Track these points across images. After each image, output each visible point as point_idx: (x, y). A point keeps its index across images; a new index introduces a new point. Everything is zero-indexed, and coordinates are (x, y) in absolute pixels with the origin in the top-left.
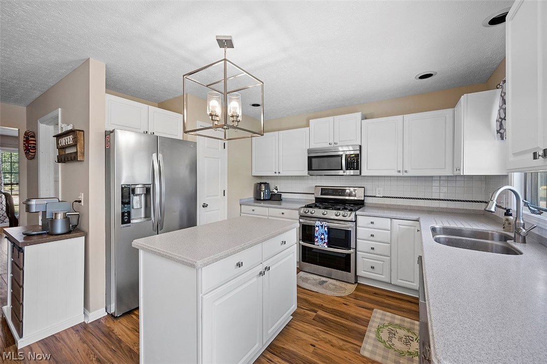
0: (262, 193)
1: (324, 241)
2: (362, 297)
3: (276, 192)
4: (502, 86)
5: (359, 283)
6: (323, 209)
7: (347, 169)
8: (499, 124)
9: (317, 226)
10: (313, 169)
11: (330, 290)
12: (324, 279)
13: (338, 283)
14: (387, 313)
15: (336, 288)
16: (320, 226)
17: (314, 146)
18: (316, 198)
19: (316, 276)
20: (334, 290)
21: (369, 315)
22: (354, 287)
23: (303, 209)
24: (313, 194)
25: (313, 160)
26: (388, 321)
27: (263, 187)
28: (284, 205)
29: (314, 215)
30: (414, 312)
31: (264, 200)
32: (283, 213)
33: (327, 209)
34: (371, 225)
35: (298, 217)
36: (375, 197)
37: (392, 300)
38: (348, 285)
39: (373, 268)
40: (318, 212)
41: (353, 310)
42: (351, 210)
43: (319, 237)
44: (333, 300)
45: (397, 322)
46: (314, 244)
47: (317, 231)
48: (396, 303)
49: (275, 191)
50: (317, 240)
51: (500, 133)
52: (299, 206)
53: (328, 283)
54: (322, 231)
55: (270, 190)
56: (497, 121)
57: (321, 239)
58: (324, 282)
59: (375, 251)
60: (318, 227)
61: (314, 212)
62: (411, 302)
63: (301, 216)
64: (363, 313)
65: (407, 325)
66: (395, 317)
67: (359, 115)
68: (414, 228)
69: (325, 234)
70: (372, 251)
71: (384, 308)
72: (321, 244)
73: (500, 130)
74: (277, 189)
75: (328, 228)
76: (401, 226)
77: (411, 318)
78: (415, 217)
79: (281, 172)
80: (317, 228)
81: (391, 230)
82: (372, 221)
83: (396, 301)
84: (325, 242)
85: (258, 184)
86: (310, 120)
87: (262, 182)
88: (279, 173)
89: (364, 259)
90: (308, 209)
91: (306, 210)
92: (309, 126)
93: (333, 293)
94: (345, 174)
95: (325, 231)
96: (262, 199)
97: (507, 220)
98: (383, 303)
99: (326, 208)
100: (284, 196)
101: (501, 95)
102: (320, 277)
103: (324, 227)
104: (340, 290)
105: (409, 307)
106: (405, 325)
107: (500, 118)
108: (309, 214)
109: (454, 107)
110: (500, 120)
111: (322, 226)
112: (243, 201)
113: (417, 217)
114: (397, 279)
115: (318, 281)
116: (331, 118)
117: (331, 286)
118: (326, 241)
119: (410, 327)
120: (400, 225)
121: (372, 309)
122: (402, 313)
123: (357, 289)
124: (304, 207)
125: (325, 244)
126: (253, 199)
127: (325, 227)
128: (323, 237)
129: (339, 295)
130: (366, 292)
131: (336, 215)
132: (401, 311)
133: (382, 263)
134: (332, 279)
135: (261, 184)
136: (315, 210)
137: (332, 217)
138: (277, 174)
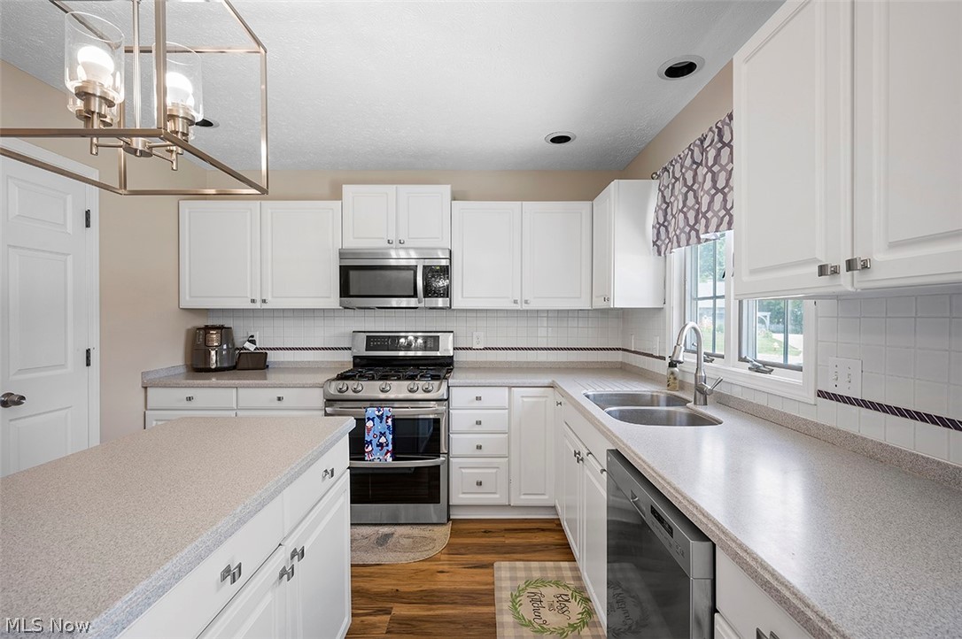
0: (213, 353)
1: (385, 448)
2: (466, 546)
3: (252, 348)
4: (659, 176)
5: (455, 521)
6: (380, 379)
7: (426, 296)
8: (656, 231)
9: (369, 419)
10: (351, 294)
11: (405, 550)
12: (386, 530)
13: (416, 531)
14: (517, 563)
15: (417, 543)
16: (377, 420)
17: (351, 243)
18: (355, 357)
19: (367, 527)
20: (412, 549)
21: (488, 579)
22: (447, 529)
23: (334, 383)
24: (350, 349)
25: (352, 274)
26: (521, 578)
27: (214, 337)
28: (272, 378)
29: (361, 395)
30: (553, 547)
31: (217, 370)
32: (279, 399)
33: (387, 379)
34: (477, 404)
35: (320, 402)
36: (470, 349)
37: (516, 535)
38: (436, 528)
39: (480, 484)
40: (371, 389)
41: (458, 579)
42: (434, 378)
43: (375, 442)
44: (417, 572)
45: (536, 575)
46: (363, 459)
47: (369, 430)
48: (522, 538)
49: (247, 345)
50: (370, 448)
51: (657, 245)
52: (322, 378)
53: (395, 536)
54: (380, 427)
55: (233, 345)
56: (653, 227)
57: (380, 445)
58: (387, 536)
59: (484, 452)
60: (373, 420)
61: (360, 388)
62: (543, 530)
63: (327, 400)
64: (478, 578)
65: (551, 575)
66: (530, 568)
67: (446, 190)
68: (544, 399)
69: (388, 432)
70: (478, 452)
71: (508, 555)
72: (379, 458)
73: (657, 241)
74: (253, 342)
75: (393, 420)
76: (525, 399)
77: (552, 559)
78: (546, 380)
79: (269, 299)
80: (369, 424)
81: (509, 409)
82: (478, 396)
83: (522, 535)
84: (388, 451)
85: (199, 329)
86: (344, 186)
87: (210, 323)
88: (264, 301)
89: (463, 470)
90: (346, 382)
91: (340, 384)
92: (341, 199)
93: (412, 556)
94: (422, 305)
95: (389, 427)
96: (214, 367)
97: (672, 373)
98: (504, 546)
99: (384, 378)
100: (272, 357)
101: (660, 190)
102: (377, 528)
103: (385, 418)
104: (424, 546)
105: (543, 539)
106: (549, 575)
107: (658, 223)
108: (350, 394)
109: (592, 200)
110: (658, 226)
111: (380, 417)
112: (151, 376)
113: (550, 381)
114: (520, 494)
115: (374, 538)
116: (391, 189)
117: (405, 542)
118: (390, 448)
119: (558, 577)
120: (526, 397)
121: (490, 566)
122: (537, 555)
123: (454, 533)
124: (334, 380)
125: (389, 455)
126: (183, 370)
127: (388, 418)
128: (383, 440)
129: (425, 555)
130: (471, 534)
131: (411, 391)
132: (535, 551)
133: (494, 470)
134: (403, 524)
135: (207, 329)
136: (363, 383)
137: (401, 396)
138: (258, 305)
